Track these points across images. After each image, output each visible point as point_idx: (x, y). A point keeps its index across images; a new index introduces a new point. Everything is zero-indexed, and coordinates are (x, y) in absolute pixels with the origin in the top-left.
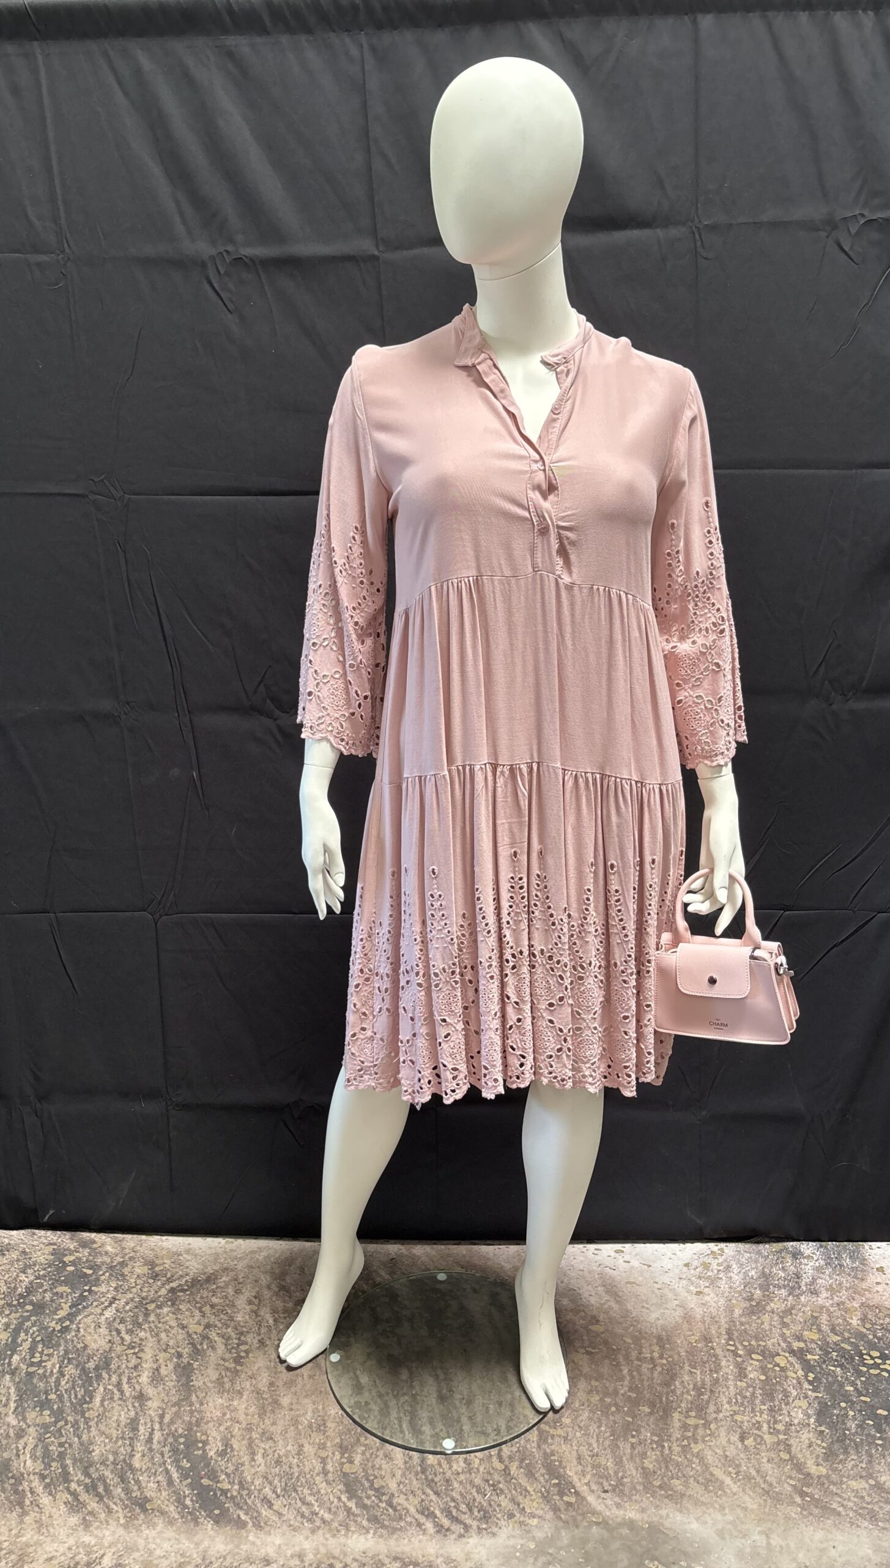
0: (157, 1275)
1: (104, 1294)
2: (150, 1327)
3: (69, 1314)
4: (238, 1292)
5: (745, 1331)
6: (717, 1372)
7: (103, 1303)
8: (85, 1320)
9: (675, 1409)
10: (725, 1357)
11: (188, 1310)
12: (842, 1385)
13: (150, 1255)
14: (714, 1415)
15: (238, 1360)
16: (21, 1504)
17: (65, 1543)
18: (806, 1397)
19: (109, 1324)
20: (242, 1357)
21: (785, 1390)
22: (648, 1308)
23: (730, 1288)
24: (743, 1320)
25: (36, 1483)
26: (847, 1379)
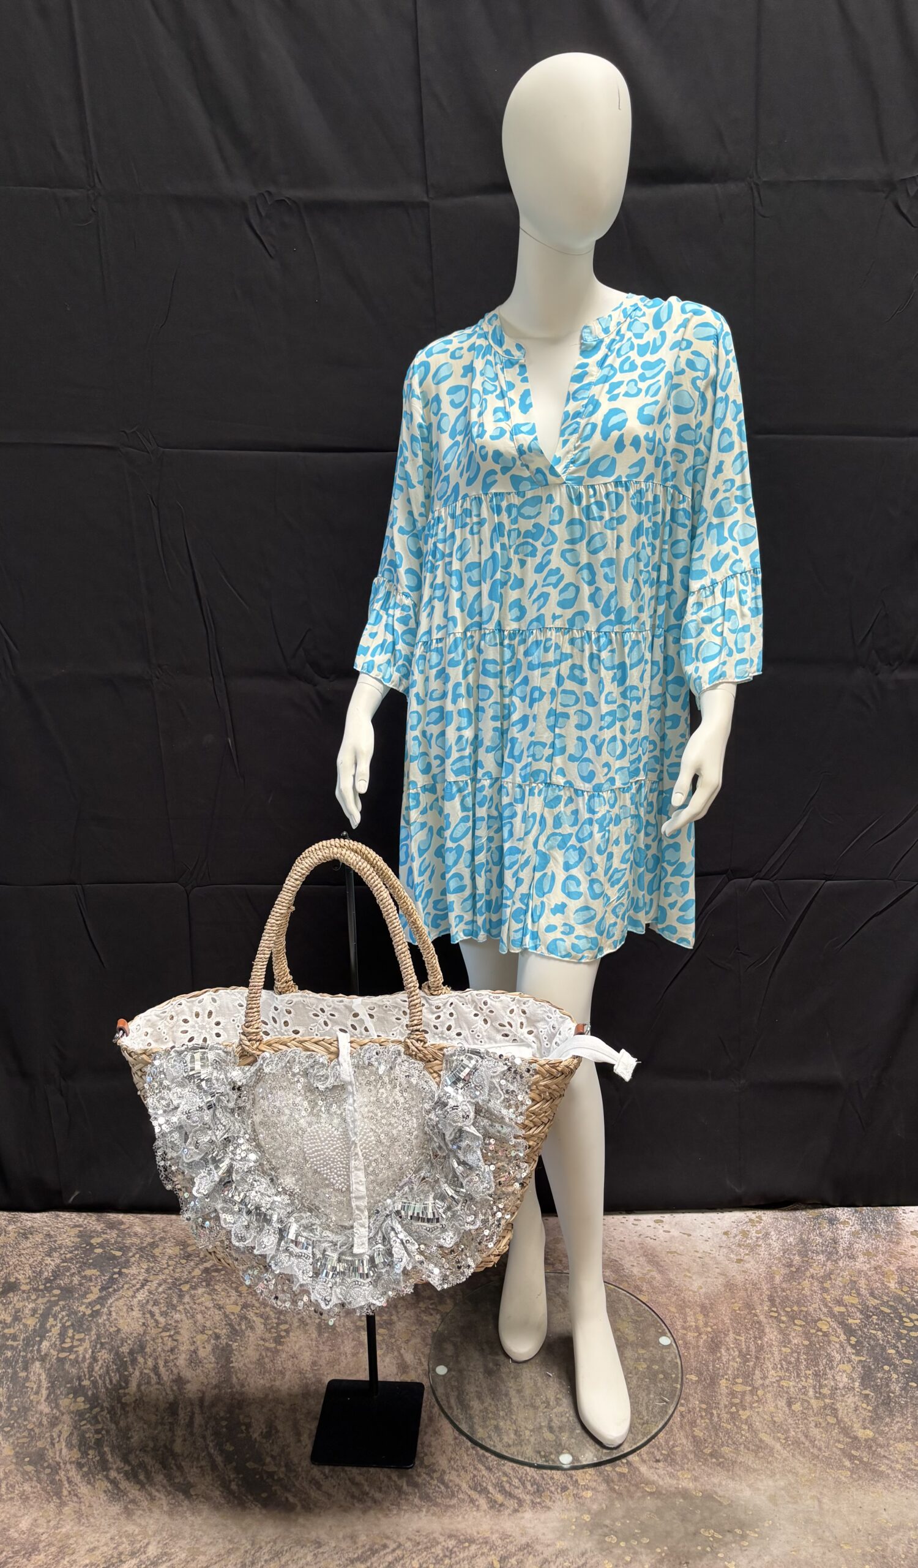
0: (190, 1255)
1: (135, 1276)
2: (185, 1309)
3: (99, 1298)
5: (787, 1297)
6: (760, 1338)
7: (134, 1286)
8: (117, 1303)
9: (723, 1376)
10: (768, 1323)
11: (224, 1290)
12: (883, 1349)
14: (761, 1382)
15: (278, 1340)
16: (58, 1494)
17: (106, 1532)
18: (849, 1361)
19: (142, 1306)
20: (282, 1337)
21: (829, 1354)
22: (690, 1278)
23: (770, 1254)
24: (784, 1285)
25: (72, 1471)
26: (888, 1342)
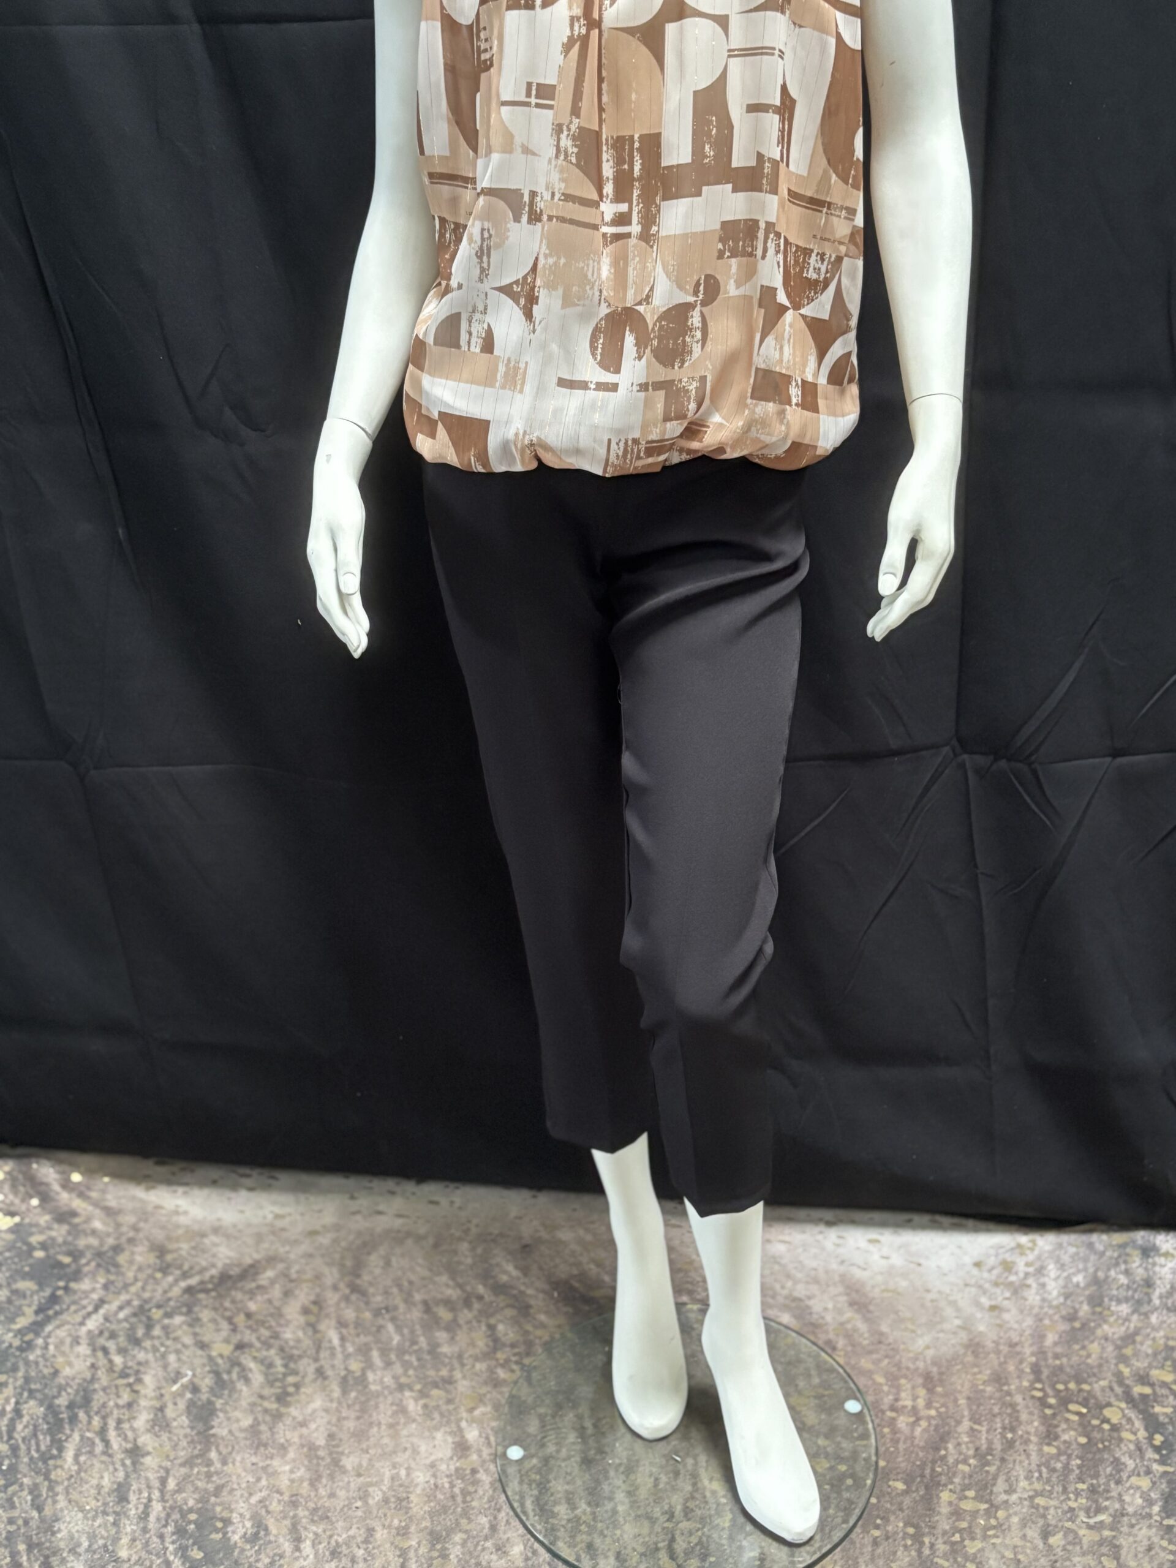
0: (169, 1266)
1: (86, 1294)
2: (153, 1346)
3: (35, 1323)
4: (287, 1294)
5: (1061, 1368)
6: (1013, 1430)
7: (84, 1307)
8: (57, 1332)
9: (945, 1485)
10: (1027, 1407)
11: (214, 1321)
13: (159, 1235)
14: (1004, 1497)
19: (93, 1339)
21: (1116, 1460)
22: (913, 1331)
23: (1044, 1300)
24: (1059, 1350)
